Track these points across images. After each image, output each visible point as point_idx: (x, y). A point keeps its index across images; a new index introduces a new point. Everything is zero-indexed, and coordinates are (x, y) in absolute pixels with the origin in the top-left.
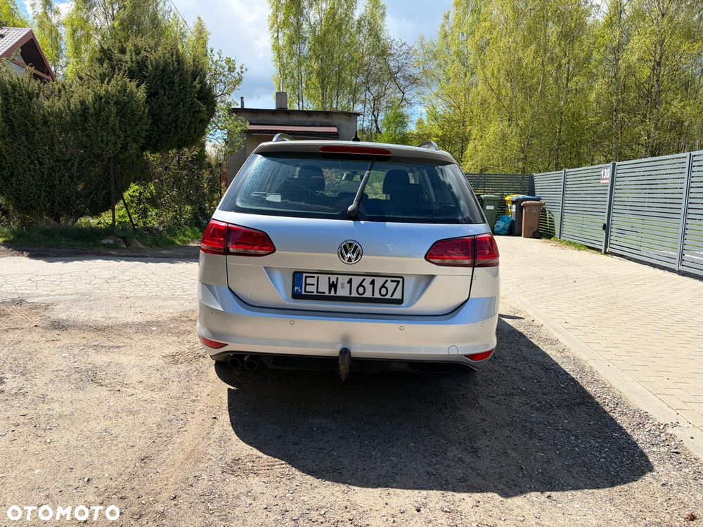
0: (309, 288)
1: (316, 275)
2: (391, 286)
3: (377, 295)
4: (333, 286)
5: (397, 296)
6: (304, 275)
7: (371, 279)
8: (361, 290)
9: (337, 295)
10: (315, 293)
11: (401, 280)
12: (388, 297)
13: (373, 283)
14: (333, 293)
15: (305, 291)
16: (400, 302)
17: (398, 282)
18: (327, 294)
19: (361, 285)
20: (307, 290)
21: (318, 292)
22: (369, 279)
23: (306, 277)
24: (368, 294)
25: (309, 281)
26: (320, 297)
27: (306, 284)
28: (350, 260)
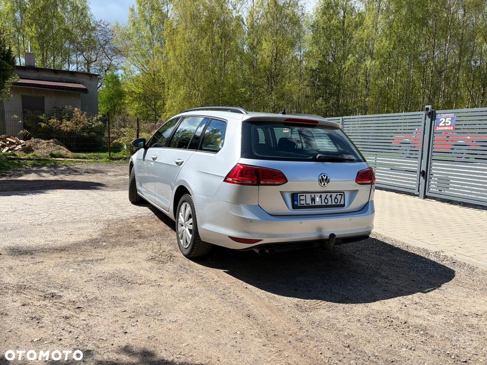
0: (302, 202)
1: (304, 194)
2: (339, 197)
3: (334, 203)
4: (313, 200)
5: (342, 203)
6: (299, 195)
7: (330, 194)
8: (326, 201)
9: (316, 204)
10: (305, 205)
11: (343, 193)
12: (338, 203)
13: (331, 196)
14: (313, 204)
15: (300, 204)
16: (343, 206)
17: (342, 195)
18: (311, 204)
19: (326, 198)
20: (301, 203)
21: (306, 204)
22: (329, 194)
23: (300, 196)
24: (330, 203)
25: (302, 198)
26: (308, 207)
27: (300, 200)
28: (324, 185)
